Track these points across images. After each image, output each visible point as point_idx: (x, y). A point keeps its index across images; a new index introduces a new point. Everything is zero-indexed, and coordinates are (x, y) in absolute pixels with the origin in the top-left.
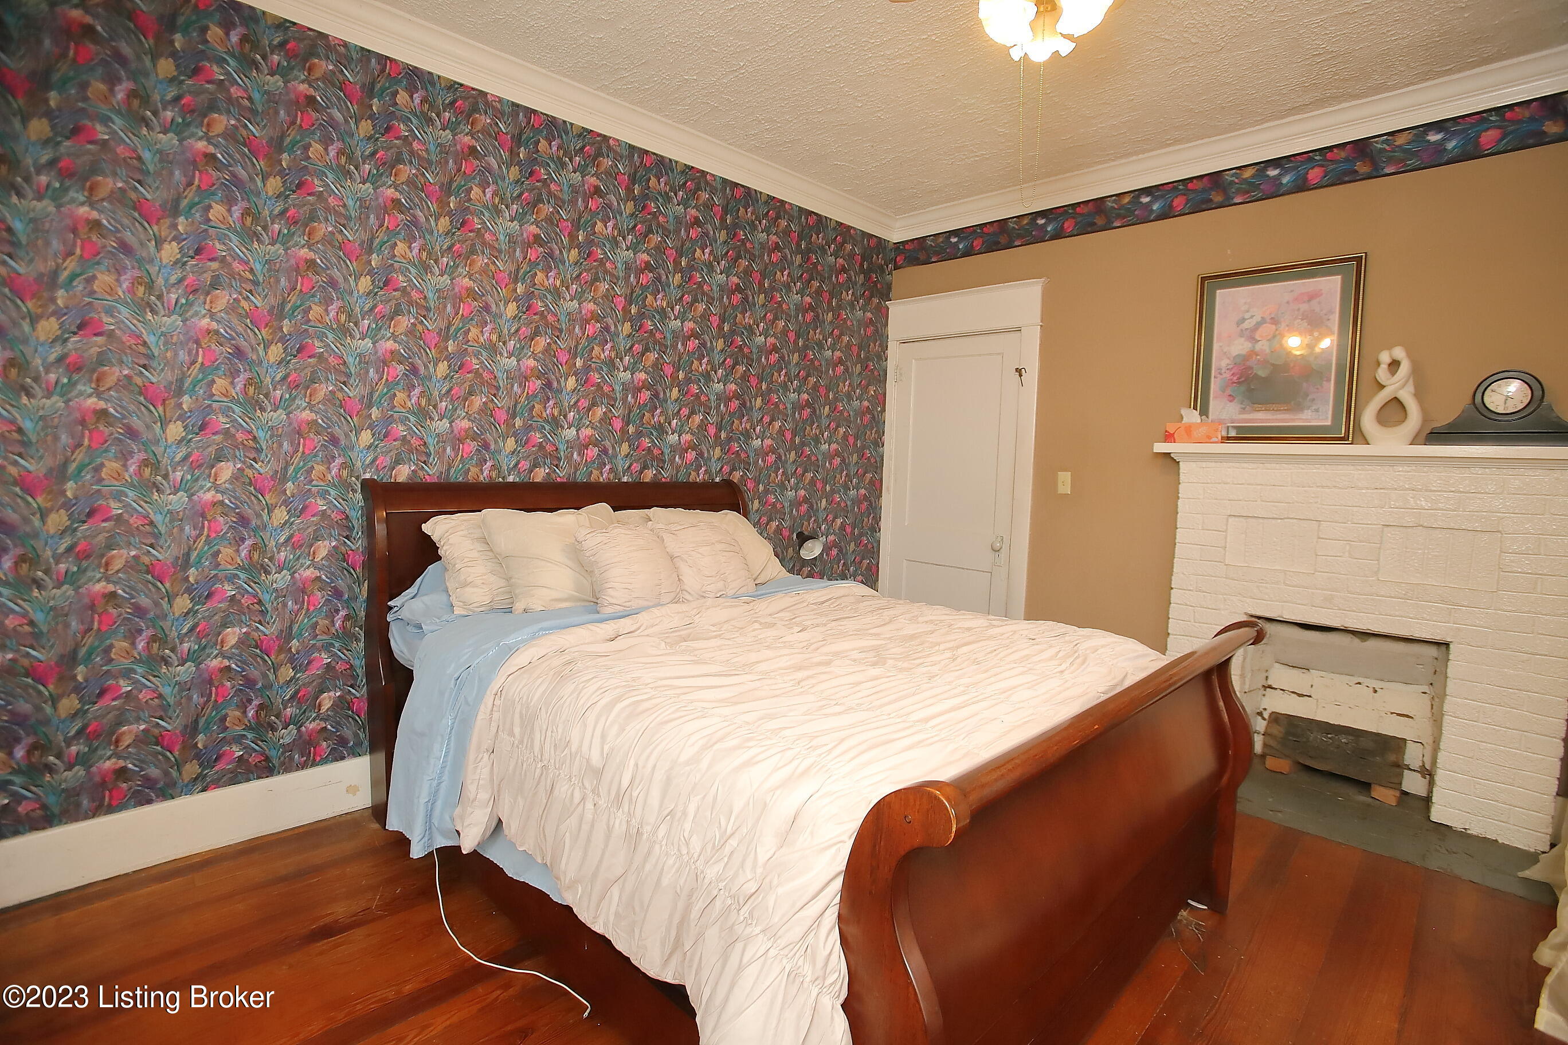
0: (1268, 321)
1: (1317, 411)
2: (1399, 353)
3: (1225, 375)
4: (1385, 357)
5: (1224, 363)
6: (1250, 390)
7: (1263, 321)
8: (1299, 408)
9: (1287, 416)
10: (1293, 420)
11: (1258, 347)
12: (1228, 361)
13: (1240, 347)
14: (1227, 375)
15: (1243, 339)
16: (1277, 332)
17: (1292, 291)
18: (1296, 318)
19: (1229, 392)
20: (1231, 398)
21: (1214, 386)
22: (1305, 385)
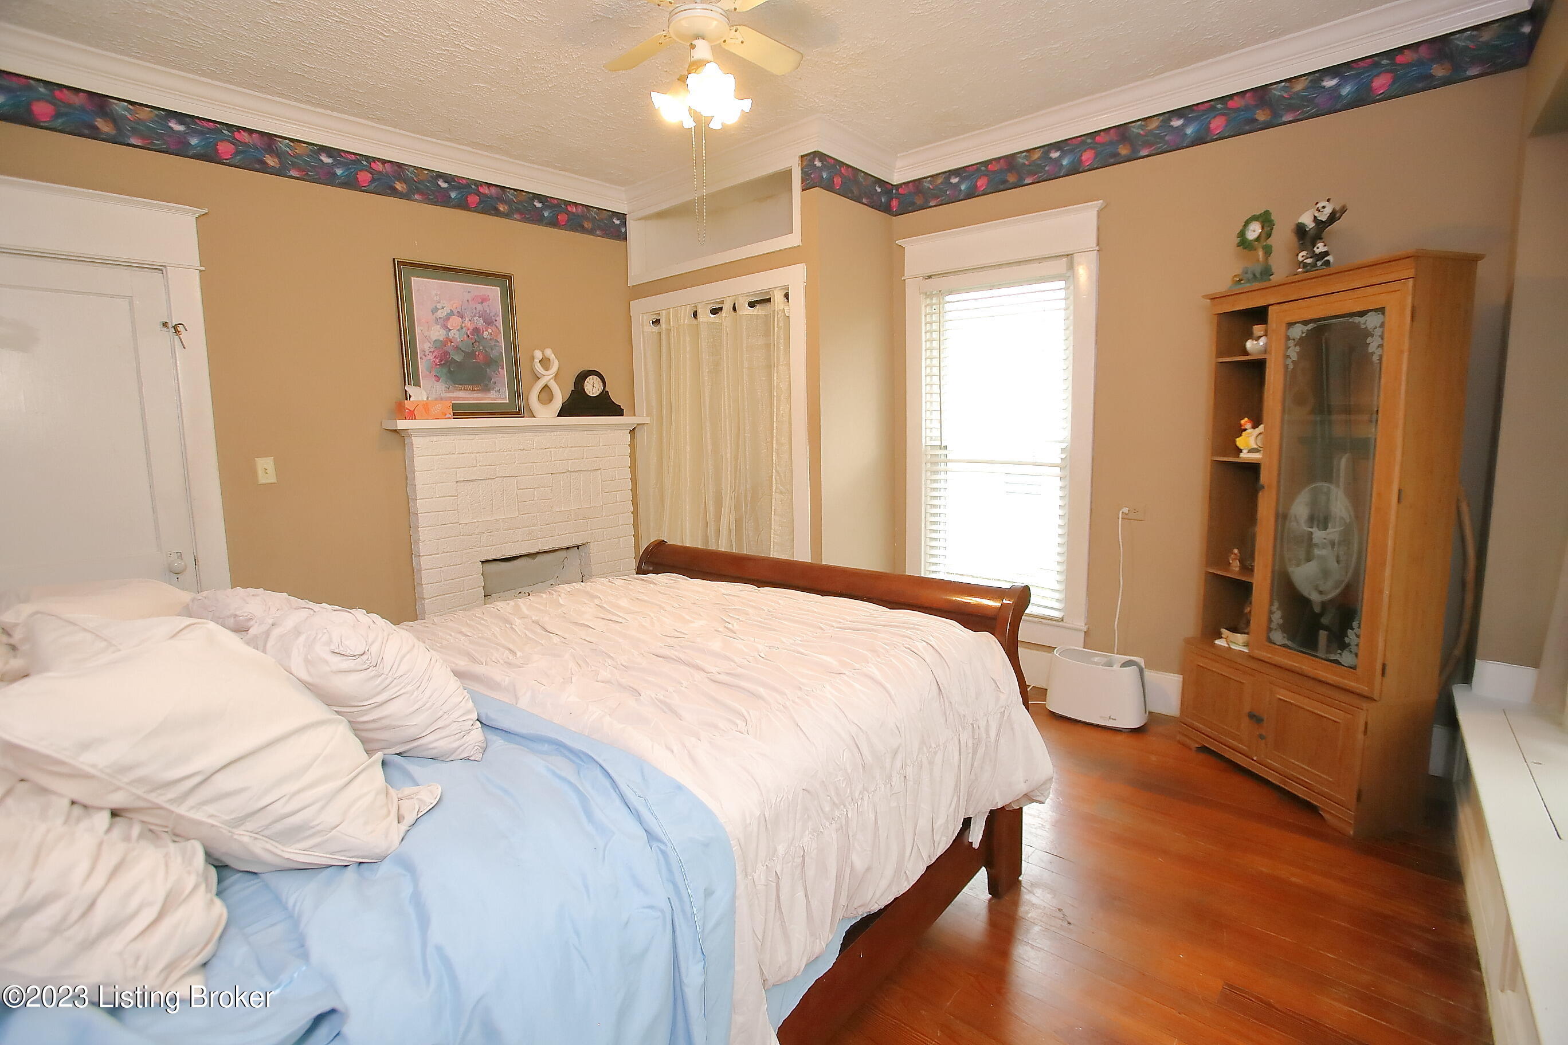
0: (455, 313)
1: (499, 391)
2: (549, 352)
3: (429, 357)
4: (538, 355)
5: (427, 346)
6: (450, 372)
7: (452, 313)
8: (487, 389)
9: (480, 395)
10: (485, 399)
11: (451, 335)
12: (429, 345)
13: (437, 333)
14: (431, 357)
15: (439, 326)
16: (463, 325)
17: (469, 292)
18: (475, 316)
19: (434, 373)
20: (437, 378)
21: (422, 366)
22: (488, 370)
